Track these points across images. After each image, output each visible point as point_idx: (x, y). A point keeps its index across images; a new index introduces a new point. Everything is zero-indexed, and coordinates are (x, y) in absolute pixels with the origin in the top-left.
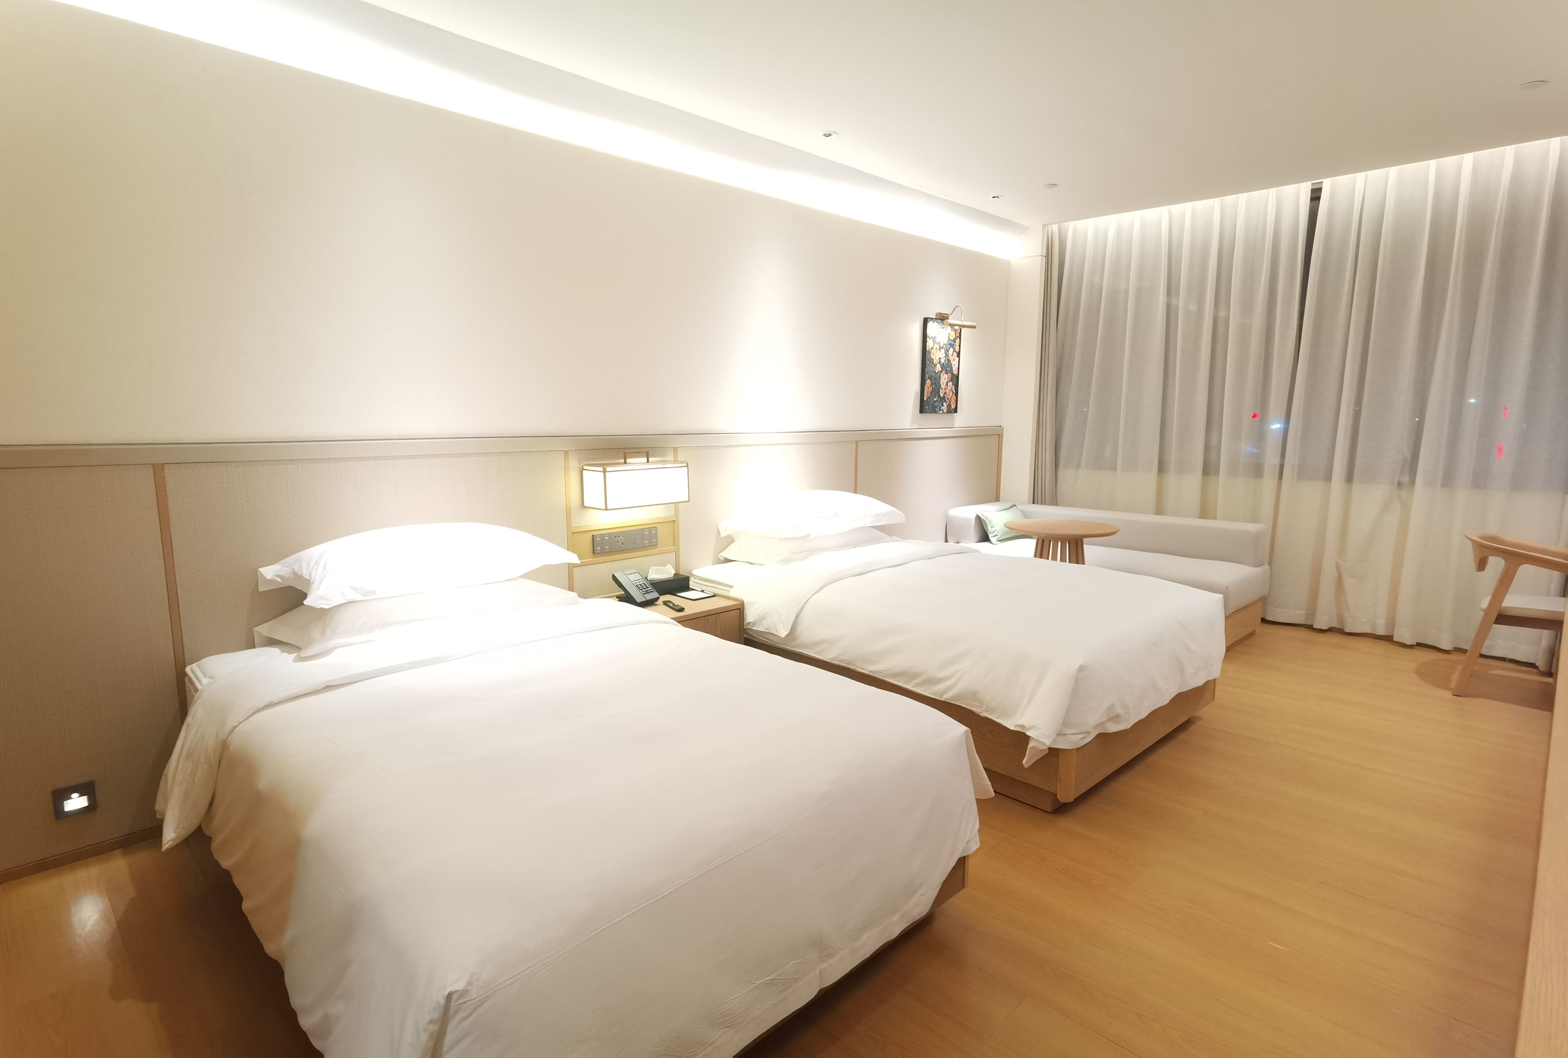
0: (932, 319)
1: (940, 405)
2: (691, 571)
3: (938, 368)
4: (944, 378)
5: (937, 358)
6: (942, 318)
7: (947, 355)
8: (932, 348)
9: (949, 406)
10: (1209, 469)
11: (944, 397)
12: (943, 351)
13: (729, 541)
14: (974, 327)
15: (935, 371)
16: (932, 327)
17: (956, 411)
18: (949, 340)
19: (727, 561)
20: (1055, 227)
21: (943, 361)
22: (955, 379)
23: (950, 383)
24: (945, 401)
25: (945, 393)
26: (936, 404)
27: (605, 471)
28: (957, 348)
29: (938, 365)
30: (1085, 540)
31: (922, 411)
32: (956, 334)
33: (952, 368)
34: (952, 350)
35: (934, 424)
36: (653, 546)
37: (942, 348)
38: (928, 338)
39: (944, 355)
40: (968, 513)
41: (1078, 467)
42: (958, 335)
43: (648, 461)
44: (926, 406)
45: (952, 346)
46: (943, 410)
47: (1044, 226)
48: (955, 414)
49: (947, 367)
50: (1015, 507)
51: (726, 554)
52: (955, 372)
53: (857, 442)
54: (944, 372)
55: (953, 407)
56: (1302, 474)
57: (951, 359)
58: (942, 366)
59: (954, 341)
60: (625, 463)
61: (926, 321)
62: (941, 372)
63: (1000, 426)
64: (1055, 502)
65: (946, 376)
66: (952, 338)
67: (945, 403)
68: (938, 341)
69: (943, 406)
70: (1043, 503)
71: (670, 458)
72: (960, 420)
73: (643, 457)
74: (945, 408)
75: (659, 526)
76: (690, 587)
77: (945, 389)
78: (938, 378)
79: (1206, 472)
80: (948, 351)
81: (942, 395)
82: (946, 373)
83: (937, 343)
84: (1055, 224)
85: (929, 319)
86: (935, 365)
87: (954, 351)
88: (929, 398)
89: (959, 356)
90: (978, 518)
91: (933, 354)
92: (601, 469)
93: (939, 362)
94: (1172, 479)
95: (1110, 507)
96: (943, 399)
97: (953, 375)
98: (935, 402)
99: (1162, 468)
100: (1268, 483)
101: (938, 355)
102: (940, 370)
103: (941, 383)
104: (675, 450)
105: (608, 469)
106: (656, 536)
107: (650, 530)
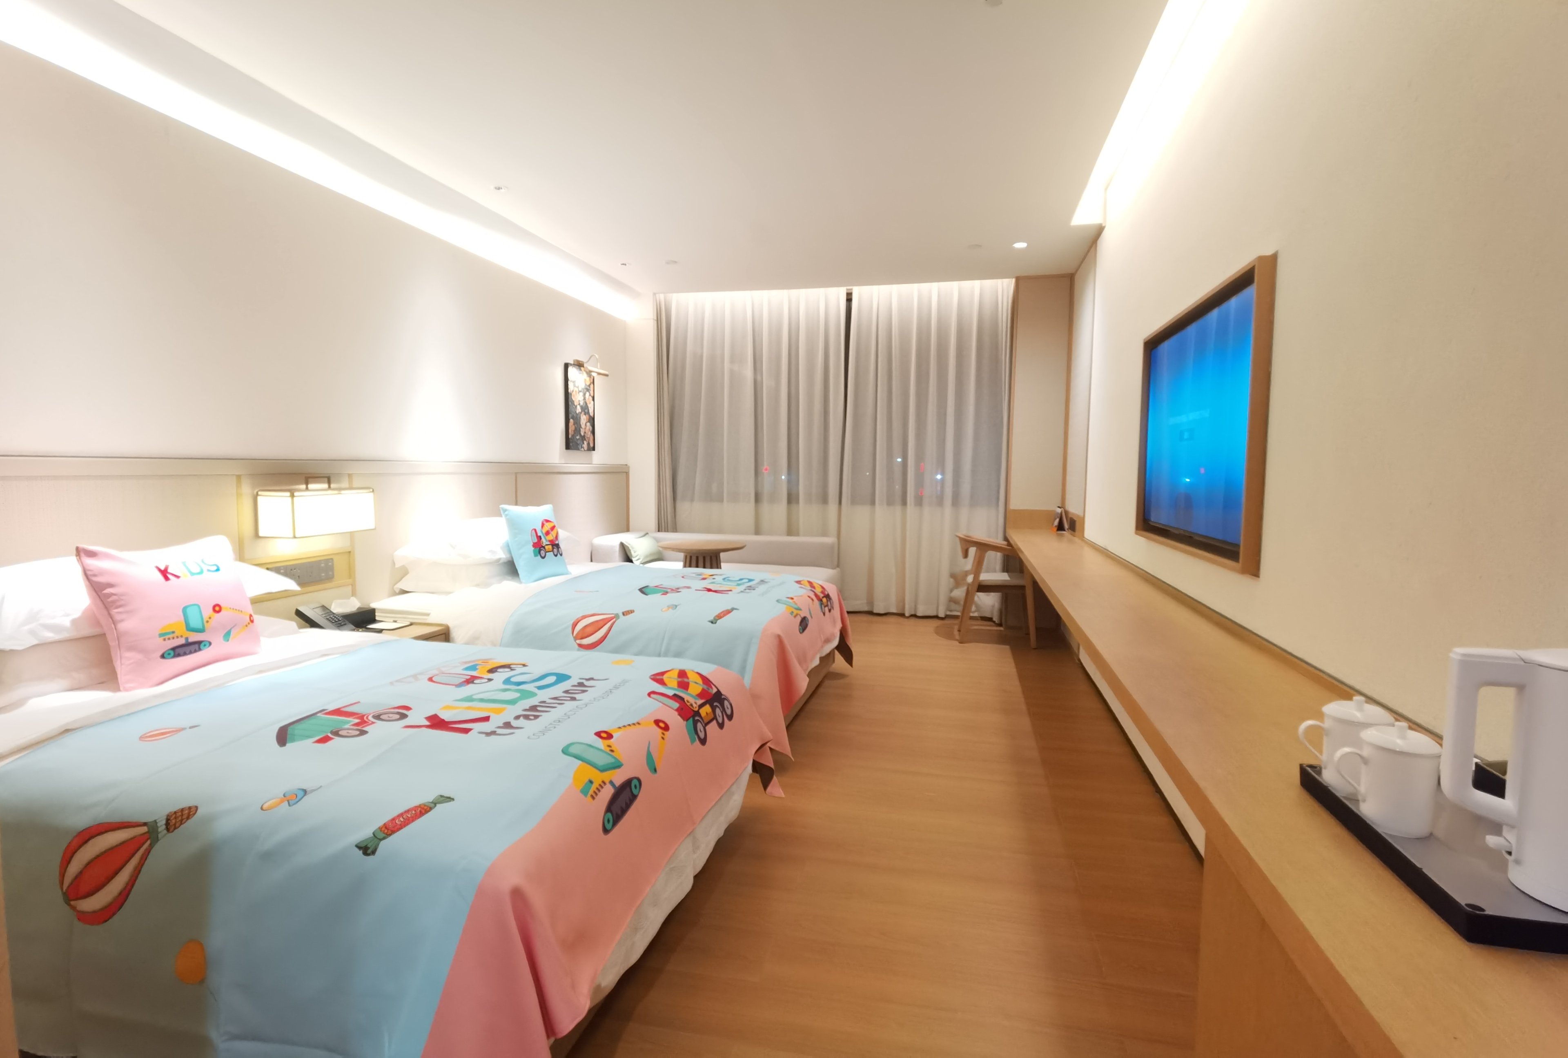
0: (571, 365)
1: (582, 443)
2: (369, 606)
3: (579, 410)
4: (584, 419)
5: (577, 400)
6: (579, 365)
7: (585, 399)
8: (573, 391)
9: (589, 444)
10: (792, 499)
11: (584, 436)
12: (581, 394)
13: (404, 572)
14: (607, 375)
15: (576, 412)
16: (572, 371)
17: (594, 449)
18: (586, 385)
19: (404, 592)
20: (662, 296)
21: (582, 403)
22: (592, 420)
23: (588, 424)
24: (585, 440)
25: (585, 433)
26: (579, 442)
27: (292, 496)
28: (592, 392)
29: (578, 407)
31: (568, 447)
32: (590, 380)
33: (589, 410)
34: (588, 394)
35: (576, 461)
36: (330, 578)
37: (581, 391)
38: (569, 382)
39: (583, 398)
40: (613, 541)
41: (692, 500)
42: (592, 381)
43: (329, 487)
44: (569, 444)
45: (588, 390)
46: (584, 448)
47: (655, 294)
48: (593, 452)
49: (585, 409)
50: (647, 535)
51: (402, 585)
52: (592, 414)
53: (516, 474)
54: (583, 413)
55: (592, 445)
56: (854, 501)
57: (588, 403)
58: (582, 407)
59: (589, 386)
60: (307, 488)
61: (566, 366)
62: (581, 413)
63: (626, 465)
64: (675, 529)
65: (584, 416)
66: (588, 383)
67: (585, 442)
68: (577, 385)
69: (583, 443)
70: (667, 530)
71: (345, 484)
72: (598, 458)
73: (323, 482)
74: (585, 445)
75: (336, 559)
76: (377, 618)
77: (585, 429)
78: (578, 418)
79: (789, 501)
80: (584, 395)
81: (582, 434)
82: (585, 414)
83: (576, 387)
84: (662, 293)
85: (569, 365)
86: (576, 407)
87: (590, 395)
88: (573, 436)
89: (593, 400)
90: (623, 546)
91: (574, 396)
92: (288, 494)
93: (579, 404)
94: (765, 507)
95: (720, 531)
96: (583, 438)
97: (590, 416)
98: (577, 440)
99: (758, 498)
100: (833, 507)
101: (578, 398)
102: (580, 411)
103: (581, 423)
104: (350, 476)
105: (296, 494)
106: (331, 568)
107: (327, 561)
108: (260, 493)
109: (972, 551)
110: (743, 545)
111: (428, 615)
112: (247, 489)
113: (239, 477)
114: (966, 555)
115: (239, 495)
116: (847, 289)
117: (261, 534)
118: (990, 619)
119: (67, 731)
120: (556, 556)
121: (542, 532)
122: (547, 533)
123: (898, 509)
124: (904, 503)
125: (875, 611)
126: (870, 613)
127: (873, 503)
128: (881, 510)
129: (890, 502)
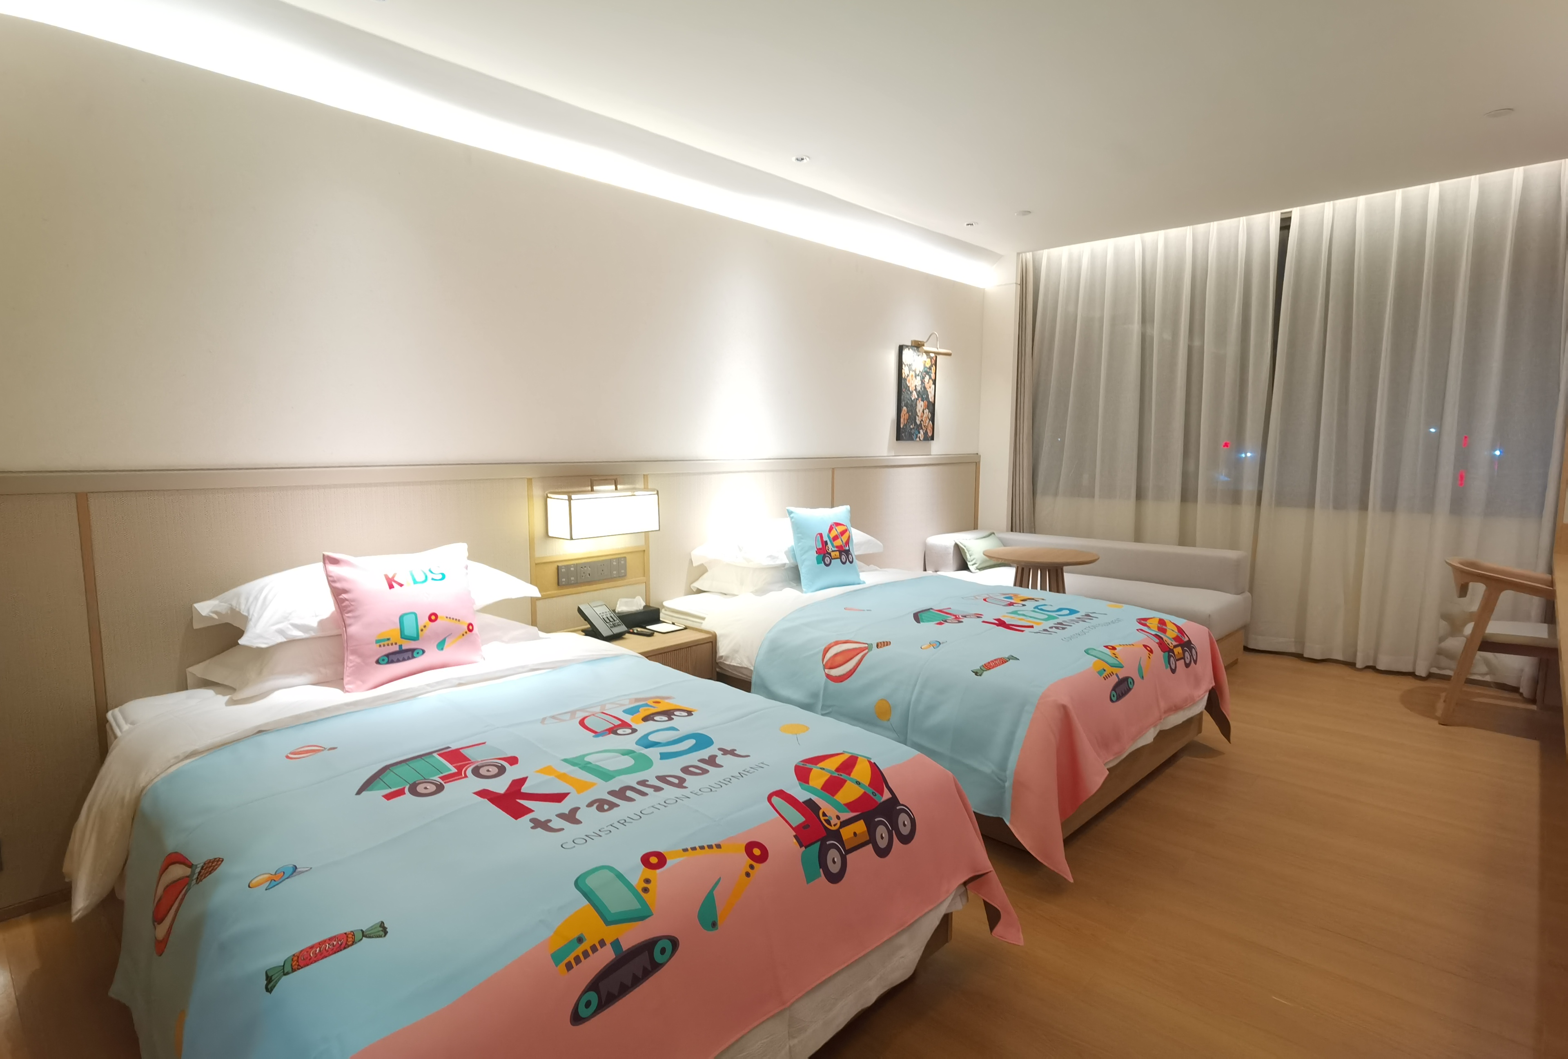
0: (907, 346)
1: (917, 433)
2: (662, 603)
3: (915, 395)
4: (921, 405)
5: (913, 386)
6: (917, 346)
7: (923, 382)
8: (908, 376)
9: (926, 433)
10: (1187, 496)
11: (921, 424)
12: (919, 378)
13: (702, 570)
14: (949, 355)
15: (911, 398)
16: (908, 355)
17: (932, 438)
18: (925, 367)
19: (699, 591)
20: (1029, 256)
21: (919, 388)
22: (931, 407)
23: (926, 411)
24: (922, 428)
25: (922, 420)
26: (913, 431)
27: (570, 499)
28: (933, 376)
29: (914, 393)
30: (1065, 568)
31: (899, 438)
32: (931, 361)
33: (928, 396)
34: (927, 377)
35: (911, 453)
36: (622, 576)
37: (918, 375)
38: (904, 366)
39: (920, 383)
40: (946, 541)
41: (1056, 494)
42: (933, 362)
43: (616, 489)
44: (903, 433)
45: (927, 373)
46: (919, 437)
47: (1018, 254)
48: (932, 441)
49: (923, 394)
50: (993, 535)
51: (697, 585)
52: (931, 400)
53: (833, 469)
54: (920, 399)
55: (930, 434)
56: (1281, 501)
57: (927, 386)
58: (919, 393)
59: (930, 368)
60: (592, 490)
61: (901, 348)
62: (917, 399)
63: (977, 454)
64: (1033, 530)
65: (922, 403)
66: (928, 365)
67: (921, 431)
68: (913, 369)
69: (919, 433)
70: (1022, 530)
71: (640, 485)
72: (938, 448)
73: (611, 484)
74: (921, 435)
75: (628, 557)
76: (661, 619)
77: (922, 416)
78: (914, 405)
79: (1184, 498)
80: (923, 378)
81: (918, 423)
82: (923, 400)
83: (913, 371)
84: (1029, 252)
85: (904, 347)
86: (911, 393)
87: (930, 378)
88: (905, 425)
89: (934, 383)
90: (957, 546)
91: (909, 381)
92: (566, 497)
93: (916, 390)
94: (1150, 506)
95: (1089, 535)
96: (919, 427)
97: (929, 402)
98: (911, 429)
99: (1140, 496)
100: (1247, 510)
101: (914, 383)
102: (916, 397)
103: (917, 411)
104: (645, 477)
105: (573, 497)
106: (625, 567)
107: (618, 560)
108: (549, 495)
109: (1478, 589)
110: (1096, 558)
111: (703, 619)
112: (537, 492)
113: (530, 481)
114: (1463, 591)
115: (530, 497)
116: (1282, 213)
117: (550, 534)
118: (1515, 690)
119: (260, 732)
120: (844, 563)
121: (829, 537)
122: (835, 538)
123: (1353, 516)
124: (1364, 506)
125: (1305, 656)
126: (1299, 656)
127: (1311, 505)
128: (1322, 516)
129: (1339, 504)
